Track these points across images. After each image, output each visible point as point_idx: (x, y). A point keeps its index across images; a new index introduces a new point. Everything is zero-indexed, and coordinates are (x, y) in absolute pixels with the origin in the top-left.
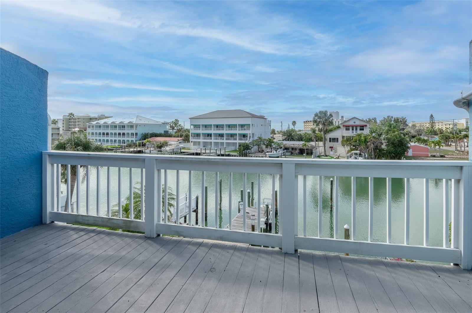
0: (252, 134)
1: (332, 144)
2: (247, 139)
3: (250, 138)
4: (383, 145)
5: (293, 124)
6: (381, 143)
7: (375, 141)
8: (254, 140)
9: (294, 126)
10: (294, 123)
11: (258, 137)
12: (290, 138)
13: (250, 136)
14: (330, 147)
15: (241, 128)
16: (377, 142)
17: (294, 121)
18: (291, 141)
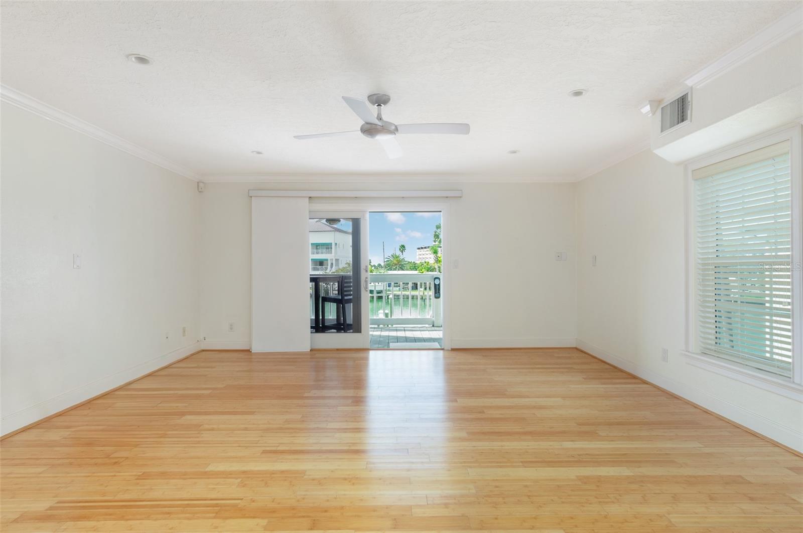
0: (336, 259)
2: (326, 269)
3: (332, 267)
5: (400, 249)
8: (340, 269)
9: (402, 252)
10: (403, 248)
11: (346, 264)
12: (398, 267)
13: (332, 264)
15: (315, 250)
17: (403, 244)
18: (399, 270)
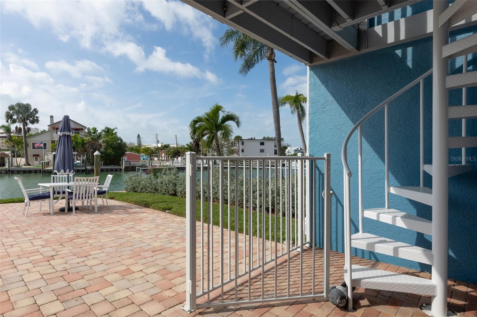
1: (36, 151)
4: (102, 148)
6: (100, 145)
7: (94, 143)
14: (34, 156)
16: (96, 144)
